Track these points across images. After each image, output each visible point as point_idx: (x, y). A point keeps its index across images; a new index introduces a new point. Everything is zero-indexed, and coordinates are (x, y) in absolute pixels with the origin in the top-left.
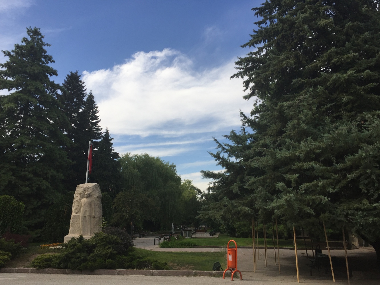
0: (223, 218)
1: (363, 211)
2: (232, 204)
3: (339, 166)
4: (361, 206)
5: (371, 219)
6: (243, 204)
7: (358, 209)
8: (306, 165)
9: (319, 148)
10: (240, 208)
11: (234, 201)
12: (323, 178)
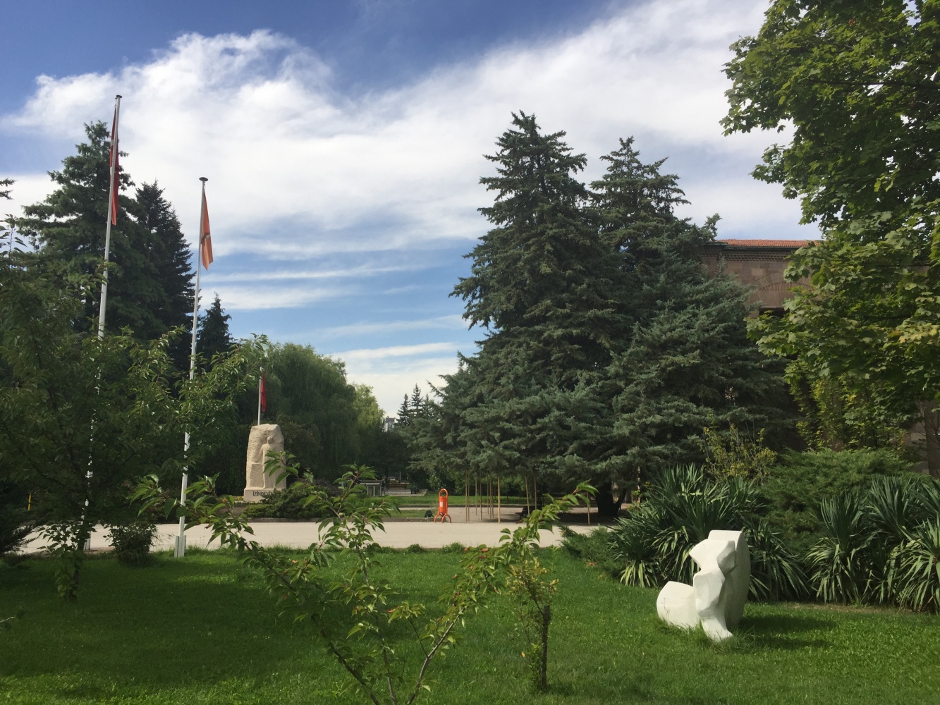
0: (436, 468)
2: (445, 455)
6: (456, 455)
10: (452, 459)
11: (446, 453)
12: (520, 436)
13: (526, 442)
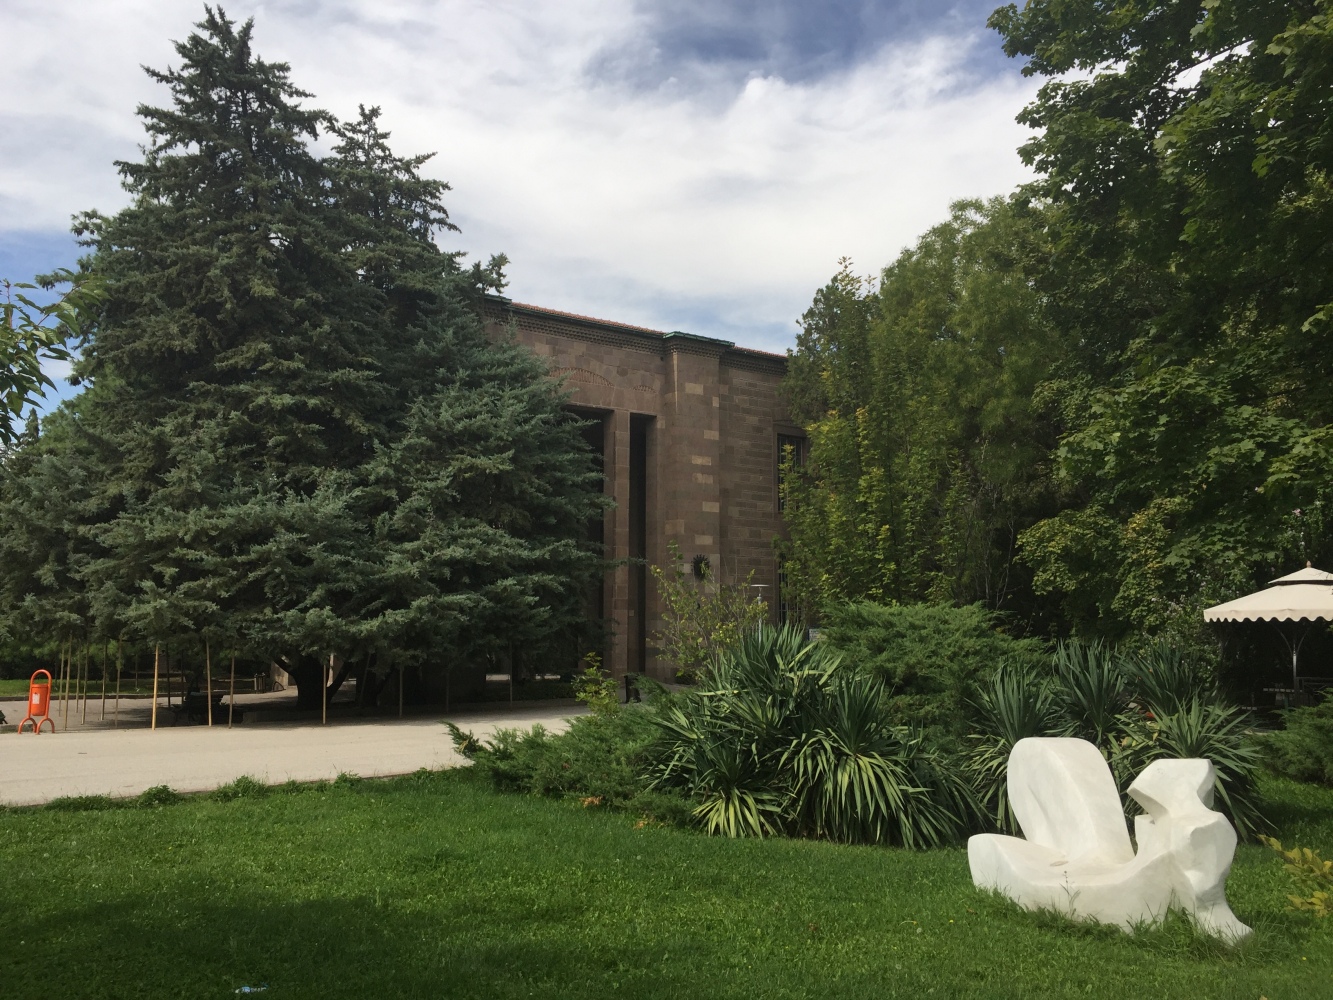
1: (262, 623)
3: (240, 559)
4: (261, 617)
5: (269, 634)
7: (256, 621)
8: (192, 554)
9: (215, 527)
12: (215, 573)
13: (227, 586)
